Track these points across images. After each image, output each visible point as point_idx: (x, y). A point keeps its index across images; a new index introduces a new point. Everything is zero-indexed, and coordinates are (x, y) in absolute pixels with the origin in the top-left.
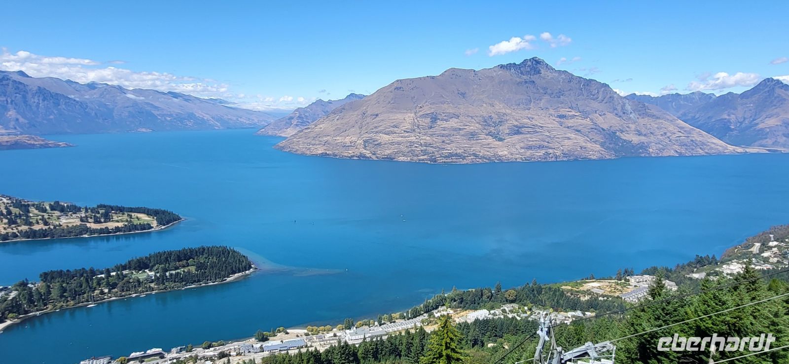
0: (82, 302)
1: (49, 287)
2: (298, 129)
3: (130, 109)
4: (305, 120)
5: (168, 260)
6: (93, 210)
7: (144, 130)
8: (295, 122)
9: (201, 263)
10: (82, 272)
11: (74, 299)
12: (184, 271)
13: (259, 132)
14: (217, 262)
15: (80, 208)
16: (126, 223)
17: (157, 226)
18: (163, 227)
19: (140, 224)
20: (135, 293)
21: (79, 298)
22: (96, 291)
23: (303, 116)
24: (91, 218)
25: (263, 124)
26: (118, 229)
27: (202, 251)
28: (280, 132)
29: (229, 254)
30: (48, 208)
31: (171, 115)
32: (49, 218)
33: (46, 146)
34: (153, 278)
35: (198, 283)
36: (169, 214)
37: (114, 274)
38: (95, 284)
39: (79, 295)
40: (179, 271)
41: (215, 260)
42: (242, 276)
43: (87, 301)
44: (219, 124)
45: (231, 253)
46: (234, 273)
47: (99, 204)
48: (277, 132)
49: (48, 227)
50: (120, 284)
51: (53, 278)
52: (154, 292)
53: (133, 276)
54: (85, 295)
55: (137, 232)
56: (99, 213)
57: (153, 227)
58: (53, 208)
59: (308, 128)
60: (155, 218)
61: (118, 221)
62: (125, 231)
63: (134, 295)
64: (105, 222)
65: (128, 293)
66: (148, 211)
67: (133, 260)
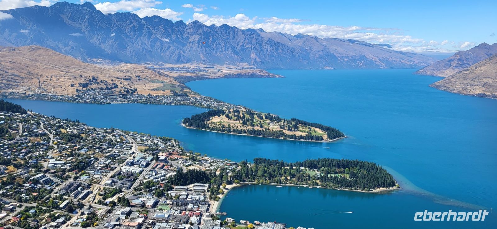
0: (274, 183)
1: (257, 168)
2: (457, 70)
3: (321, 53)
4: (465, 62)
5: (330, 165)
6: (289, 122)
7: (328, 68)
8: (454, 64)
9: (354, 173)
10: (276, 162)
11: (270, 179)
12: (341, 176)
13: (419, 72)
14: (366, 174)
15: (281, 119)
16: (307, 134)
17: (327, 139)
18: (331, 140)
19: (316, 135)
20: (306, 184)
21: (272, 179)
22: (283, 177)
23: (464, 58)
24: (286, 127)
25: (422, 66)
26: (301, 137)
27: (356, 164)
28: (438, 72)
29: (377, 170)
30: (264, 117)
31: (347, 57)
32: (263, 124)
33: (268, 77)
34: (319, 176)
35: (350, 188)
36: (336, 131)
37: (294, 167)
38: (282, 172)
39: (273, 177)
40: (337, 175)
41: (365, 173)
42: (386, 191)
43: (277, 183)
44: (384, 65)
45: (378, 170)
46: (379, 186)
47: (292, 118)
48: (435, 73)
49: (262, 129)
50: (298, 176)
51: (260, 162)
52: (318, 187)
53: (306, 172)
54: (276, 178)
55: (313, 141)
56: (291, 124)
57: (324, 139)
58: (266, 117)
59: (468, 70)
60: (326, 133)
61: (302, 132)
62: (305, 139)
63: (305, 186)
64: (294, 131)
65: (302, 183)
66: (322, 127)
67: (307, 161)
